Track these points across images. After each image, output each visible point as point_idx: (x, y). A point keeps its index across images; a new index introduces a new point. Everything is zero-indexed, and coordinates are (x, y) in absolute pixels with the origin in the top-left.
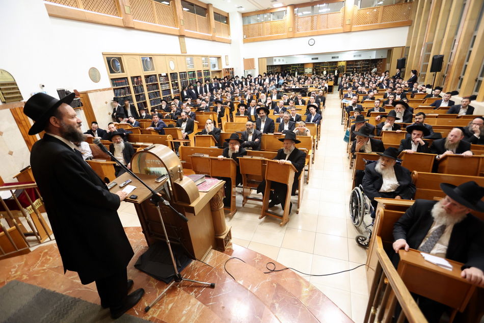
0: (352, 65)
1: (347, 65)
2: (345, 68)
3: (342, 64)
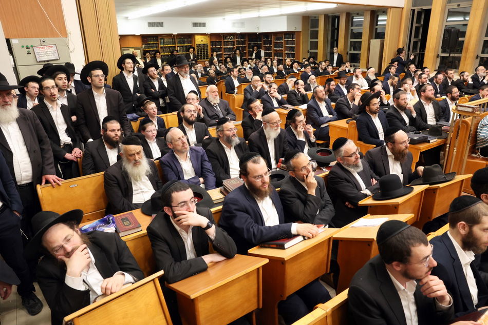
2: (209, 50)
3: (202, 41)
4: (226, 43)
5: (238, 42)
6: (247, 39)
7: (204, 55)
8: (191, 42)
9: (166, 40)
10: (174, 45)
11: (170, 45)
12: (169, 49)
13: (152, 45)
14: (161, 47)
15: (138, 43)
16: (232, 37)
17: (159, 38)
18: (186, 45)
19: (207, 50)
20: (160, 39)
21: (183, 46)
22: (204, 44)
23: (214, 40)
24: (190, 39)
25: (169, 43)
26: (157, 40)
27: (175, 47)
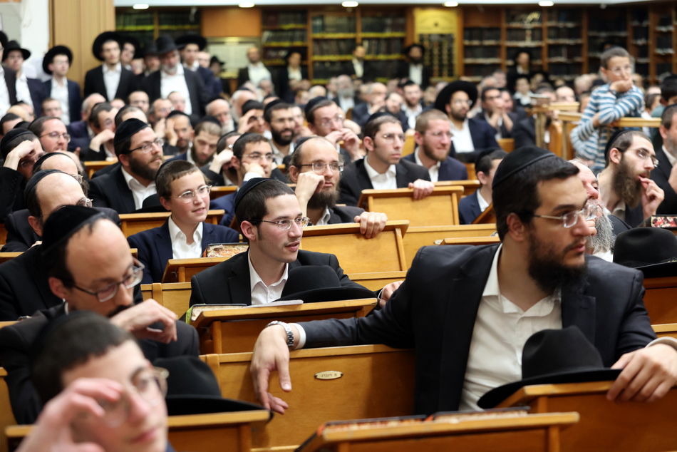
0: (494, 32)
1: (468, 32)
2: (457, 51)
3: (436, 25)
4: (519, 34)
5: (558, 33)
6: (585, 22)
7: (441, 66)
8: (402, 28)
9: (330, 20)
10: (351, 35)
11: (341, 35)
12: (338, 45)
13: (290, 34)
14: (317, 41)
15: (252, 26)
16: (535, 16)
17: (311, 14)
18: (388, 34)
19: (450, 50)
20: (314, 19)
21: (378, 39)
22: (442, 36)
23: (478, 22)
24: (401, 21)
25: (339, 29)
26: (304, 21)
27: (354, 40)
